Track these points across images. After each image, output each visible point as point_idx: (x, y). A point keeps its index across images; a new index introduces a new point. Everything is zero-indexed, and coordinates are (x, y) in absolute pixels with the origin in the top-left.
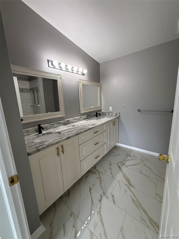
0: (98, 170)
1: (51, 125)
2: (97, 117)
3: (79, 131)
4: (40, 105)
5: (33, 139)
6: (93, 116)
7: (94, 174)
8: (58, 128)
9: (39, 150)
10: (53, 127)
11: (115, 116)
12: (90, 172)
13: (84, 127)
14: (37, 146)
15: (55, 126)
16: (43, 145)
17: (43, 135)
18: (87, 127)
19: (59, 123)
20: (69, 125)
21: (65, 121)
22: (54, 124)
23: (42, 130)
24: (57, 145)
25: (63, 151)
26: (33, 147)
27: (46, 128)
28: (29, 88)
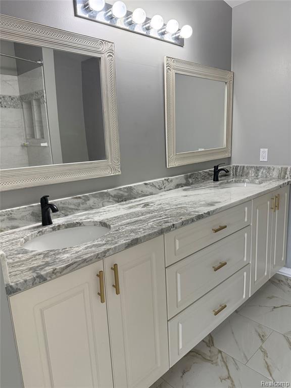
0: (220, 352)
1: (79, 200)
2: (216, 179)
3: (166, 222)
4: (46, 144)
5: (26, 240)
6: (205, 178)
7: (209, 364)
8: (101, 210)
9: (42, 279)
10: (85, 206)
11: (279, 178)
12: (195, 354)
13: (182, 211)
14: (35, 264)
15: (91, 202)
16: (54, 262)
17: (54, 229)
18: (190, 210)
19: (102, 195)
20: (133, 202)
21: (120, 189)
22: (87, 199)
23: (52, 214)
24: (98, 266)
25: (116, 286)
26: (25, 268)
27: (63, 208)
28: (19, 95)
